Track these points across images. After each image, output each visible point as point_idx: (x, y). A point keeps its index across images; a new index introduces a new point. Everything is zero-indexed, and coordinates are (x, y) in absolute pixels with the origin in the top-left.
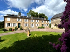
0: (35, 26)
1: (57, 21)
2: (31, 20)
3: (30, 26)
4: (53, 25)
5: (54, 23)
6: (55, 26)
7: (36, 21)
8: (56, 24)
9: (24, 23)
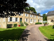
0: (33, 21)
1: (53, 18)
2: (30, 15)
3: (30, 22)
4: (49, 21)
5: (51, 19)
6: (51, 22)
7: (34, 16)
8: (52, 20)
9: (25, 18)
